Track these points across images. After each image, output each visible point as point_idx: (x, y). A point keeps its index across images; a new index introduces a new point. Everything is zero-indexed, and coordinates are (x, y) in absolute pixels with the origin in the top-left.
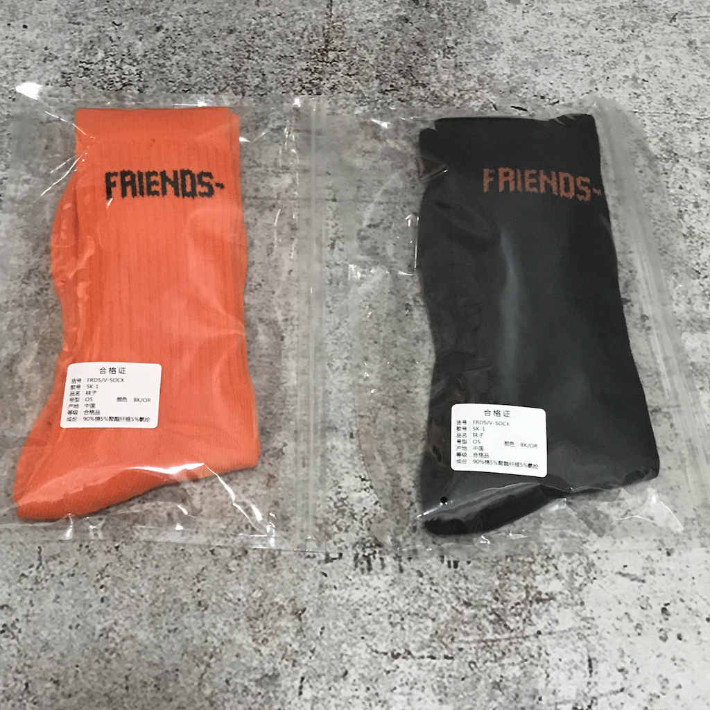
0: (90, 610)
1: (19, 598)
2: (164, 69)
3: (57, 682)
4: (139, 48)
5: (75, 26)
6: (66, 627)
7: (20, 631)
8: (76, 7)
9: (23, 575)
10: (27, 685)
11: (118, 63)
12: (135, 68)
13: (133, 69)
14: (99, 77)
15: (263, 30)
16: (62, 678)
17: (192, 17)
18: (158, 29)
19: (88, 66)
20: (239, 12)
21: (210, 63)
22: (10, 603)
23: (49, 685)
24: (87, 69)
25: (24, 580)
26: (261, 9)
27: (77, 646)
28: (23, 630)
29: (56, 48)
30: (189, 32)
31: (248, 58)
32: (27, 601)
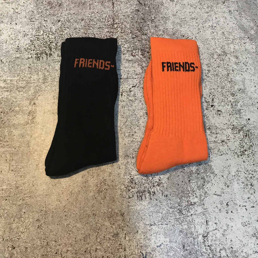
0: (62, 219)
1: (41, 217)
2: (63, 36)
3: (56, 241)
4: (54, 28)
5: (33, 22)
6: (56, 225)
7: (43, 227)
8: (32, 15)
9: (41, 210)
10: (47, 243)
11: (48, 34)
12: (53, 36)
13: (53, 37)
14: (42, 41)
15: (92, 18)
16: (57, 240)
17: (69, 16)
18: (59, 21)
19: (38, 37)
20: (85, 12)
21: (77, 32)
22: (39, 219)
23: (53, 242)
24: (38, 38)
25: (42, 212)
26: (91, 11)
27: (60, 230)
28: (44, 227)
29: (27, 31)
30: (69, 21)
31: (89, 29)
32: (44, 218)
